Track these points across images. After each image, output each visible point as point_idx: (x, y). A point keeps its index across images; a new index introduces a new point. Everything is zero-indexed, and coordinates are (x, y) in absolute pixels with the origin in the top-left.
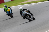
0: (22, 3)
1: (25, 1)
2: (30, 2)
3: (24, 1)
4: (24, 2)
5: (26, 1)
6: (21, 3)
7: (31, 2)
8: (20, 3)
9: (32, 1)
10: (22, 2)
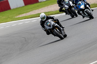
0: (20, 16)
1: (25, 13)
2: (36, 14)
3: (23, 13)
4: (24, 15)
5: (27, 12)
6: (18, 17)
10: (19, 14)
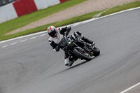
1: (19, 27)
3: (16, 28)
4: (18, 31)
6: (9, 34)
7: (38, 27)
8: (6, 35)
9: (40, 25)
10: (11, 30)
